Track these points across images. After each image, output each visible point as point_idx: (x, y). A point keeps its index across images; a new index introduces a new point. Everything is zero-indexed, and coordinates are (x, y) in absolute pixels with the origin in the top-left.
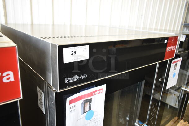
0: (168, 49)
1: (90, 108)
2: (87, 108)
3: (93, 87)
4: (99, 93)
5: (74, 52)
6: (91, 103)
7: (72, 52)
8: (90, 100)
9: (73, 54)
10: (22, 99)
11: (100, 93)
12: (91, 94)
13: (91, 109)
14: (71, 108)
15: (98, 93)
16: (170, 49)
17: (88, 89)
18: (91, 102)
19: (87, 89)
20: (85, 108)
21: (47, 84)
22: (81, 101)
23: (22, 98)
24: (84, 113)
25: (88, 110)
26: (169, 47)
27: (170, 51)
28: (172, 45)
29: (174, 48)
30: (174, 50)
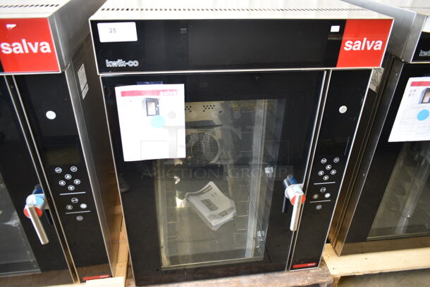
1: (158, 113)
3: (159, 83)
4: (171, 94)
7: (111, 29)
8: (156, 101)
9: (112, 31)
16: (359, 45)
17: (150, 84)
18: (158, 104)
22: (141, 98)
23: (60, 72)
24: (148, 115)
25: (154, 113)
26: (354, 42)
27: (357, 51)
28: (365, 39)
29: (374, 44)
30: (375, 48)
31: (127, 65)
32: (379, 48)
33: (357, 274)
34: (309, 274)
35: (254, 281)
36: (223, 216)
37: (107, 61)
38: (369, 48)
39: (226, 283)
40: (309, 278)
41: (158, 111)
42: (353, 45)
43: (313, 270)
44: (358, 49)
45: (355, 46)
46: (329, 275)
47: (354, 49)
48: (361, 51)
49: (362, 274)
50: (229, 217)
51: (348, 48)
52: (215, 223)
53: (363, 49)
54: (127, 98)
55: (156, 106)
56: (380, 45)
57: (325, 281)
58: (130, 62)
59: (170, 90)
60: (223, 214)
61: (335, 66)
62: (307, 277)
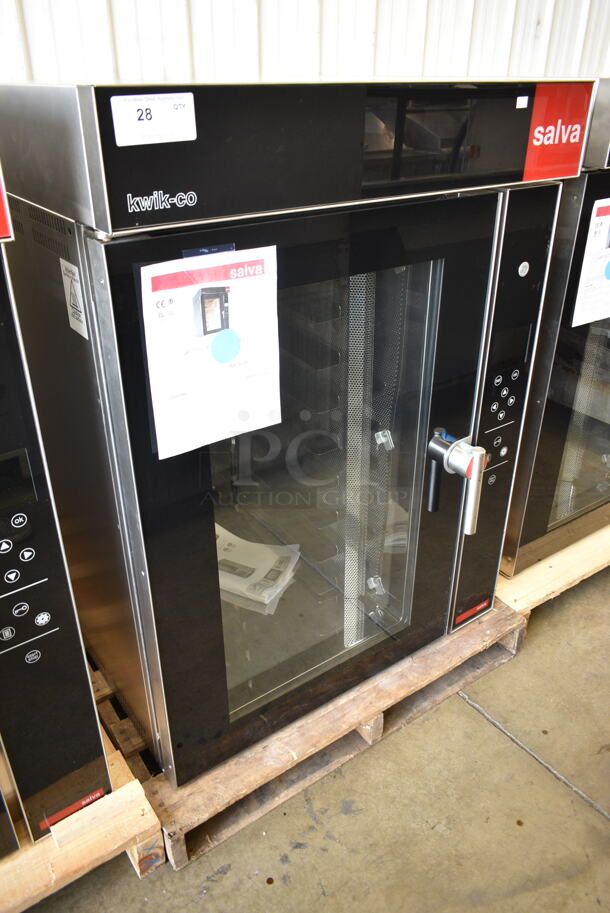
0: (537, 135)
1: (225, 323)
2: (214, 321)
3: (229, 250)
4: (251, 272)
5: (145, 114)
6: (226, 305)
7: (140, 112)
8: (221, 294)
9: (143, 117)
10: (13, 242)
11: (254, 274)
12: (224, 272)
13: (228, 327)
14: (159, 305)
15: (249, 275)
16: (552, 134)
17: (210, 252)
18: (227, 301)
19: (206, 251)
20: (207, 316)
21: (83, 229)
22: (192, 291)
23: (13, 238)
24: (206, 332)
25: (218, 325)
26: (545, 129)
27: (549, 145)
28: (560, 121)
29: (571, 132)
30: (572, 141)
31: (173, 205)
32: (577, 140)
33: (552, 597)
34: (484, 626)
35: (402, 676)
36: (275, 579)
37: (129, 195)
38: (564, 141)
39: (354, 700)
40: (488, 632)
41: (227, 318)
42: (544, 134)
43: (486, 617)
44: (551, 142)
45: (547, 136)
46: (514, 614)
47: (546, 143)
48: (554, 145)
49: (558, 594)
50: (287, 577)
51: (538, 140)
52: (269, 597)
53: (557, 142)
54: (164, 294)
55: (223, 308)
56: (578, 133)
57: (514, 625)
58: (181, 195)
59: (252, 263)
60: (274, 575)
61: (521, 180)
62: (483, 631)
